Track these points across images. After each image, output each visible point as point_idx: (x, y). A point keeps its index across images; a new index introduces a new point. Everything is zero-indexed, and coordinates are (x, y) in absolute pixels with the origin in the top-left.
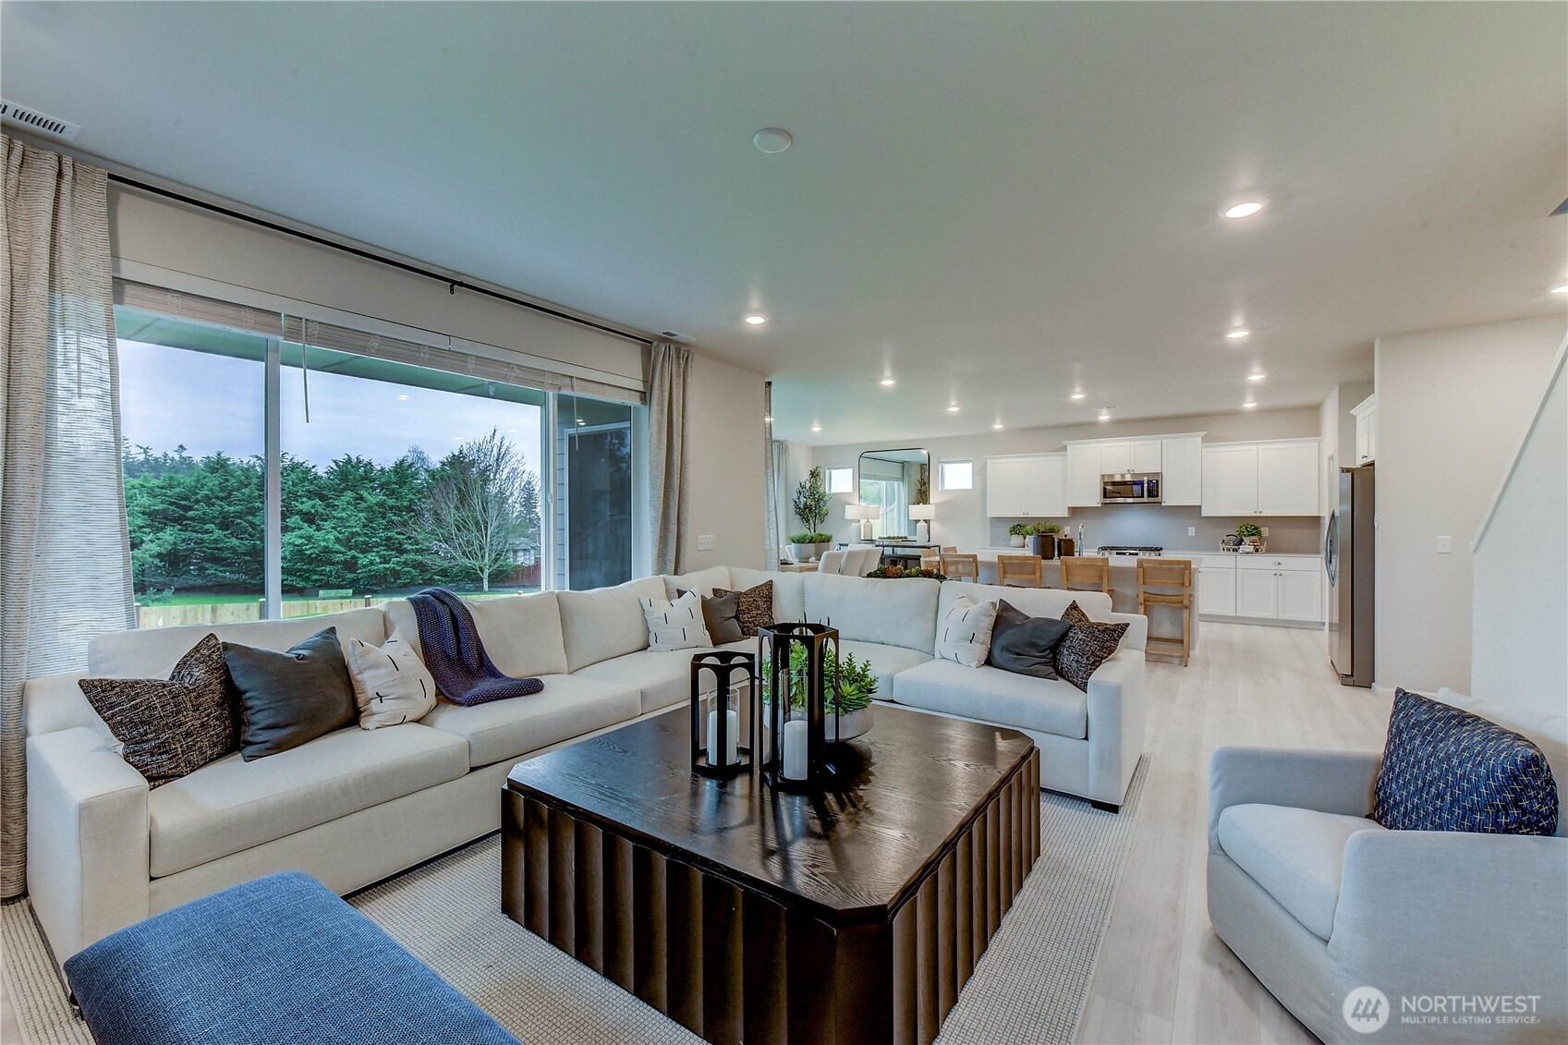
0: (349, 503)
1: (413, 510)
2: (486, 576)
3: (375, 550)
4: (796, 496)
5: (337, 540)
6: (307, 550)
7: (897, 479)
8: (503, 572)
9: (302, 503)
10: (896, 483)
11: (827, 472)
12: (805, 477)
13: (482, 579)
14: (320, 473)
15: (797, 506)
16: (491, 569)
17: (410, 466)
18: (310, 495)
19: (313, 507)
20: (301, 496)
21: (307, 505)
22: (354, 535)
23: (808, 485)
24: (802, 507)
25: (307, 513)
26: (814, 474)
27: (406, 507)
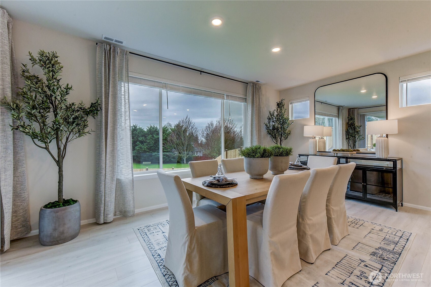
0: (150, 138)
1: (167, 140)
2: (185, 159)
3: (157, 151)
4: (267, 121)
5: (147, 148)
6: (140, 151)
7: (335, 116)
8: (190, 158)
9: (141, 138)
10: (334, 118)
11: (290, 106)
12: (273, 107)
13: (184, 160)
14: (145, 130)
15: (268, 128)
16: (187, 157)
17: (166, 127)
18: (142, 136)
19: (143, 139)
20: (140, 136)
21: (141, 139)
22: (152, 147)
23: (276, 113)
24: (271, 128)
25: (141, 141)
26: (280, 105)
27: (165, 139)
